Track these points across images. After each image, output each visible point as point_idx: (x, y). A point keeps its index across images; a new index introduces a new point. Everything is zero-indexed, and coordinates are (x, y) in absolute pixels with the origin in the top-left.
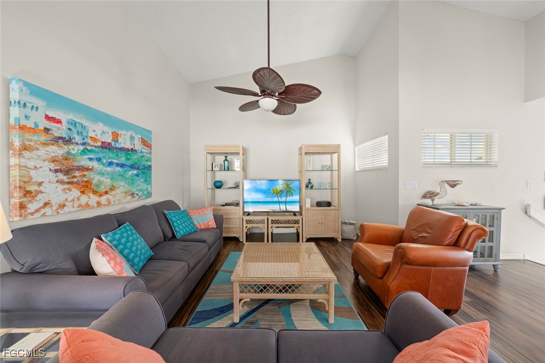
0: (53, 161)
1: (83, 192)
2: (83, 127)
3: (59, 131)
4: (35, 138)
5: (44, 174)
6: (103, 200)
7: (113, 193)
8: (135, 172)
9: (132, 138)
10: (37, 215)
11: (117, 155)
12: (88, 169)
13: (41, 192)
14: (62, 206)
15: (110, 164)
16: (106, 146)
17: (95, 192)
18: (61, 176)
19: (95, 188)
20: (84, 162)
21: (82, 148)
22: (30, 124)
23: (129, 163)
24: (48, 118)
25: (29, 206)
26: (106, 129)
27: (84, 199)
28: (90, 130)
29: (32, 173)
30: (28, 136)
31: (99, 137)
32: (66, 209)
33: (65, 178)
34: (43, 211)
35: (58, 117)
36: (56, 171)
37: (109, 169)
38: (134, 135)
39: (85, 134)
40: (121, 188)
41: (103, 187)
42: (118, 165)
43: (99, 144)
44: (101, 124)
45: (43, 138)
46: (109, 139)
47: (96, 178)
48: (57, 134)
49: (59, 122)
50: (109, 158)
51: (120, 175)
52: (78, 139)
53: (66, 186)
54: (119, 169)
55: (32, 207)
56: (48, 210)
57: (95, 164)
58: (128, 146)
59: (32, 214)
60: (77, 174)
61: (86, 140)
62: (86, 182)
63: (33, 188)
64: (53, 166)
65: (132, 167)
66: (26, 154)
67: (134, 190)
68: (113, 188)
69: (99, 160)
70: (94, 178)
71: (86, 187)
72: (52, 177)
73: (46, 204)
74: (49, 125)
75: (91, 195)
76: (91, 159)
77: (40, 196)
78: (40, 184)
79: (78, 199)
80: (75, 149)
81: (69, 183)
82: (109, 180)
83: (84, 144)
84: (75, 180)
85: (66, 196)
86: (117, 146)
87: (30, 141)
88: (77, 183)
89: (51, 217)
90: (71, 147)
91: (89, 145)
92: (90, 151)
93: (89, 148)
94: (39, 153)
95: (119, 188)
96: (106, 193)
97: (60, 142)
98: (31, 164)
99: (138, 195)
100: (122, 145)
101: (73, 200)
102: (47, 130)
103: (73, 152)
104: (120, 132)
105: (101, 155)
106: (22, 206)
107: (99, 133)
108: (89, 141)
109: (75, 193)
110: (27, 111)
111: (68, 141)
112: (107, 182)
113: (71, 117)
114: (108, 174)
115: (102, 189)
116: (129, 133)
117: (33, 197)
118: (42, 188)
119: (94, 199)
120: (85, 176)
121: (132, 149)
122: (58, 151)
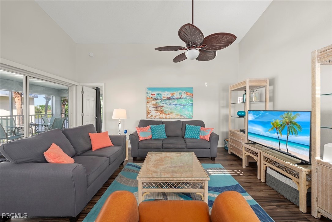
1: (161, 113)
2: (161, 94)
3: (155, 97)
4: (149, 100)
5: (151, 108)
6: (168, 116)
7: (172, 114)
8: (182, 107)
9: (180, 93)
10: (150, 118)
11: (173, 101)
12: (162, 107)
13: (151, 113)
14: (155, 117)
15: (170, 104)
16: (169, 99)
17: (164, 114)
18: (155, 109)
19: (165, 112)
20: (161, 104)
21: (160, 100)
22: (148, 97)
23: (179, 103)
24: (152, 94)
26: (168, 93)
27: (161, 115)
28: (163, 94)
29: (149, 108)
30: (148, 100)
31: (166, 96)
32: (156, 118)
33: (156, 109)
34: (151, 117)
35: (154, 94)
36: (154, 107)
37: (170, 106)
38: (181, 92)
39: (161, 96)
40: (175, 113)
41: (167, 112)
42: (173, 105)
43: (166, 98)
44: (166, 92)
45: (151, 100)
46: (169, 96)
47: (165, 109)
48: (154, 98)
49: (155, 95)
50: (169, 102)
51: (174, 108)
52: (159, 98)
53: (156, 111)
54: (174, 106)
55: (149, 116)
57: (165, 105)
58: (179, 97)
60: (159, 108)
61: (161, 98)
62: (162, 110)
63: (149, 112)
64: (153, 106)
65: (180, 105)
66: (148, 104)
67: (181, 114)
68: (171, 113)
69: (166, 103)
70: (164, 109)
71: (162, 112)
72: (153, 109)
73: (152, 116)
74: (152, 96)
75: (164, 115)
76: (163, 103)
78: (151, 111)
79: (159, 115)
80: (158, 101)
81: (157, 111)
82: (170, 110)
83: (161, 99)
84: (159, 110)
85: (156, 114)
86: (173, 97)
88: (159, 111)
89: (152, 119)
90: (157, 101)
91: (163, 99)
92: (163, 101)
93: (163, 100)
94: (150, 103)
95: (174, 113)
96: (169, 114)
97: (155, 100)
98: (149, 106)
99: (184, 116)
100: (175, 97)
101: (158, 116)
102: (152, 98)
103: (158, 102)
104: (174, 92)
105: (167, 102)
106: (147, 116)
107: (166, 95)
108: (163, 98)
109: (159, 113)
110: (148, 94)
111: (156, 99)
112: (169, 110)
113: (157, 92)
114: (169, 108)
115: (167, 113)
116: (179, 92)
117: (149, 114)
118: (151, 112)
119: (164, 116)
120: (161, 109)
121: (180, 98)
122: (154, 102)
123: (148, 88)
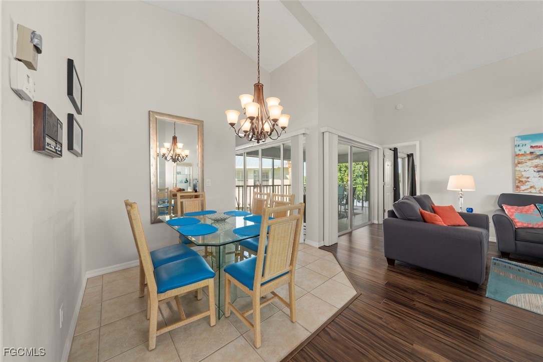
0: (536, 167)
3: (541, 151)
4: (525, 158)
5: (531, 173)
10: (527, 191)
13: (528, 182)
22: (521, 152)
24: (532, 147)
25: (522, 187)
29: (523, 173)
34: (530, 190)
35: (540, 145)
36: (539, 172)
45: (529, 157)
48: (539, 153)
49: (540, 147)
55: (524, 187)
56: (533, 190)
59: (523, 191)
63: (524, 180)
64: (536, 169)
66: (519, 165)
72: (537, 174)
73: (532, 187)
74: (532, 150)
77: (527, 183)
78: (528, 178)
87: (522, 159)
94: (527, 164)
98: (522, 169)
102: (531, 153)
106: (517, 186)
110: (520, 148)
117: (524, 183)
118: (529, 180)
122: (539, 161)
123: (519, 137)
